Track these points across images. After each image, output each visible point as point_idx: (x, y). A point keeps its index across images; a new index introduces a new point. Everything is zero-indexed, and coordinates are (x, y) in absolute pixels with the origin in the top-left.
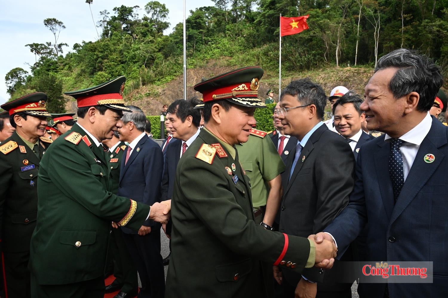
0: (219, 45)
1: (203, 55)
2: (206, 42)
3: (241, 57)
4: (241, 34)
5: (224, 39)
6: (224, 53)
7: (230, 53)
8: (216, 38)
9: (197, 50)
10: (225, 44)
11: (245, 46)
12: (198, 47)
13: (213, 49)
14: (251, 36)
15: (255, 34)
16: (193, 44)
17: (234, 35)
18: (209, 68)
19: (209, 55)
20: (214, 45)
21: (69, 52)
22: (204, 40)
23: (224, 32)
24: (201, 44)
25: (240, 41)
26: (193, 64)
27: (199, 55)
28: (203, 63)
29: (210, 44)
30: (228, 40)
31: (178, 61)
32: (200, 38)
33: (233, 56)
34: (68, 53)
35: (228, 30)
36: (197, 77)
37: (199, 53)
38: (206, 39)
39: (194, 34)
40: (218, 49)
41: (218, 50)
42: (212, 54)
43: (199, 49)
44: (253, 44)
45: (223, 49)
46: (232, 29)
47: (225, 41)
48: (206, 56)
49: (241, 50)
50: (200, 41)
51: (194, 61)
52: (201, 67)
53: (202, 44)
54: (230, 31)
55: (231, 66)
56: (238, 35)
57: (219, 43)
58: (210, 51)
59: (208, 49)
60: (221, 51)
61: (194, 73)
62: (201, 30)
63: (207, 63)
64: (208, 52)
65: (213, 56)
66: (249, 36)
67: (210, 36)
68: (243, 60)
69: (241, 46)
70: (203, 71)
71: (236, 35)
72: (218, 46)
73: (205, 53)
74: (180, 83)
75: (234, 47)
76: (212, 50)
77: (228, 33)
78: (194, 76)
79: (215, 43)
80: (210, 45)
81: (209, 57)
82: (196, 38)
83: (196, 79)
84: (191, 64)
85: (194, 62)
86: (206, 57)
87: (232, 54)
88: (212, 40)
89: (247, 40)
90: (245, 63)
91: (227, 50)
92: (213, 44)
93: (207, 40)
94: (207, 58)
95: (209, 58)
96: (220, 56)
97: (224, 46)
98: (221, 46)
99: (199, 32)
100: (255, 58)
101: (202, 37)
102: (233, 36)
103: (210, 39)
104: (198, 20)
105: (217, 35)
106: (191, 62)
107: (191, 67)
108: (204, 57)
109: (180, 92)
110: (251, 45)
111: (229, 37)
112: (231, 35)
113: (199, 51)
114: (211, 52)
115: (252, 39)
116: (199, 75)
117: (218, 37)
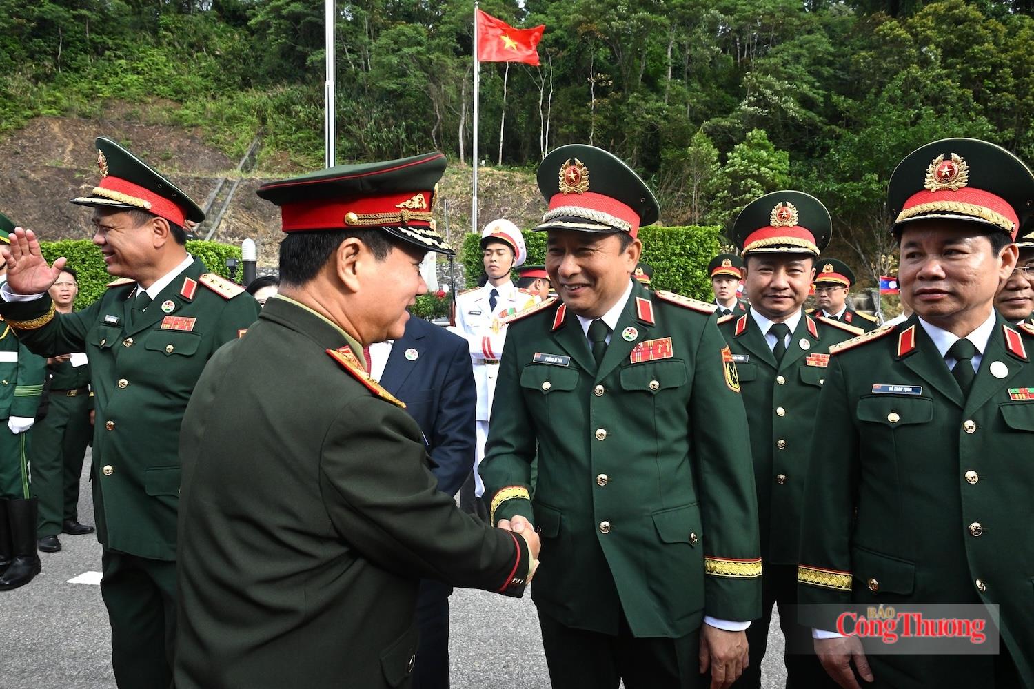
0: (141, 65)
1: (90, 82)
2: (98, 50)
3: (211, 105)
4: (207, 47)
5: (155, 51)
6: (155, 87)
7: (177, 92)
8: (128, 43)
9: (71, 69)
10: (157, 64)
11: (220, 80)
12: (72, 59)
13: (122, 72)
14: (235, 57)
15: (247, 55)
16: (54, 47)
17: (185, 46)
18: (113, 124)
19: (108, 87)
20: (123, 62)
22: (92, 40)
23: (155, 33)
24: (81, 50)
25: (203, 64)
26: (55, 103)
27: (76, 82)
28: (95, 107)
29: (110, 56)
30: (165, 56)
31: (6, 87)
32: (76, 32)
33: (186, 102)
35: (167, 29)
36: (76, 143)
37: (73, 75)
38: (99, 40)
39: (57, 17)
40: (138, 73)
41: (135, 77)
42: (119, 85)
43: (75, 65)
44: (244, 79)
45: (154, 77)
46: (177, 28)
47: (158, 56)
48: (98, 89)
49: (207, 89)
50: (78, 44)
51: (58, 94)
52: (85, 116)
53: (86, 53)
54: (172, 33)
55: (183, 128)
56: (196, 48)
57: (141, 60)
58: (110, 76)
59: (106, 71)
60: (147, 81)
61: (62, 129)
62: (84, 12)
63: (105, 106)
64: (105, 76)
65: (122, 92)
66: (231, 57)
67: (111, 34)
68: (218, 115)
69: (207, 77)
70: (95, 129)
71: (191, 46)
72: (135, 65)
73: (96, 78)
74: (17, 153)
75: (187, 77)
76: (116, 74)
77: (165, 36)
78: (65, 139)
79: (126, 56)
80: (109, 60)
81: (107, 92)
82: (64, 31)
83: (73, 151)
84: (49, 102)
85: (58, 98)
86: (98, 91)
87: (180, 95)
88: (118, 47)
89: (226, 65)
90: (225, 125)
91: (166, 83)
92: (120, 58)
93: (100, 43)
94: (102, 93)
95: (108, 95)
96: (145, 95)
97: (158, 69)
98: (146, 69)
99: (75, 17)
100: (253, 116)
101: (82, 32)
102: (183, 48)
103: (110, 43)
105: (133, 36)
106: (50, 99)
107: (50, 111)
108: (92, 89)
109: (22, 181)
110: (238, 79)
111: (171, 48)
112: (176, 44)
113: (77, 70)
114: (116, 80)
115: (241, 66)
116: (83, 140)
117: (133, 40)
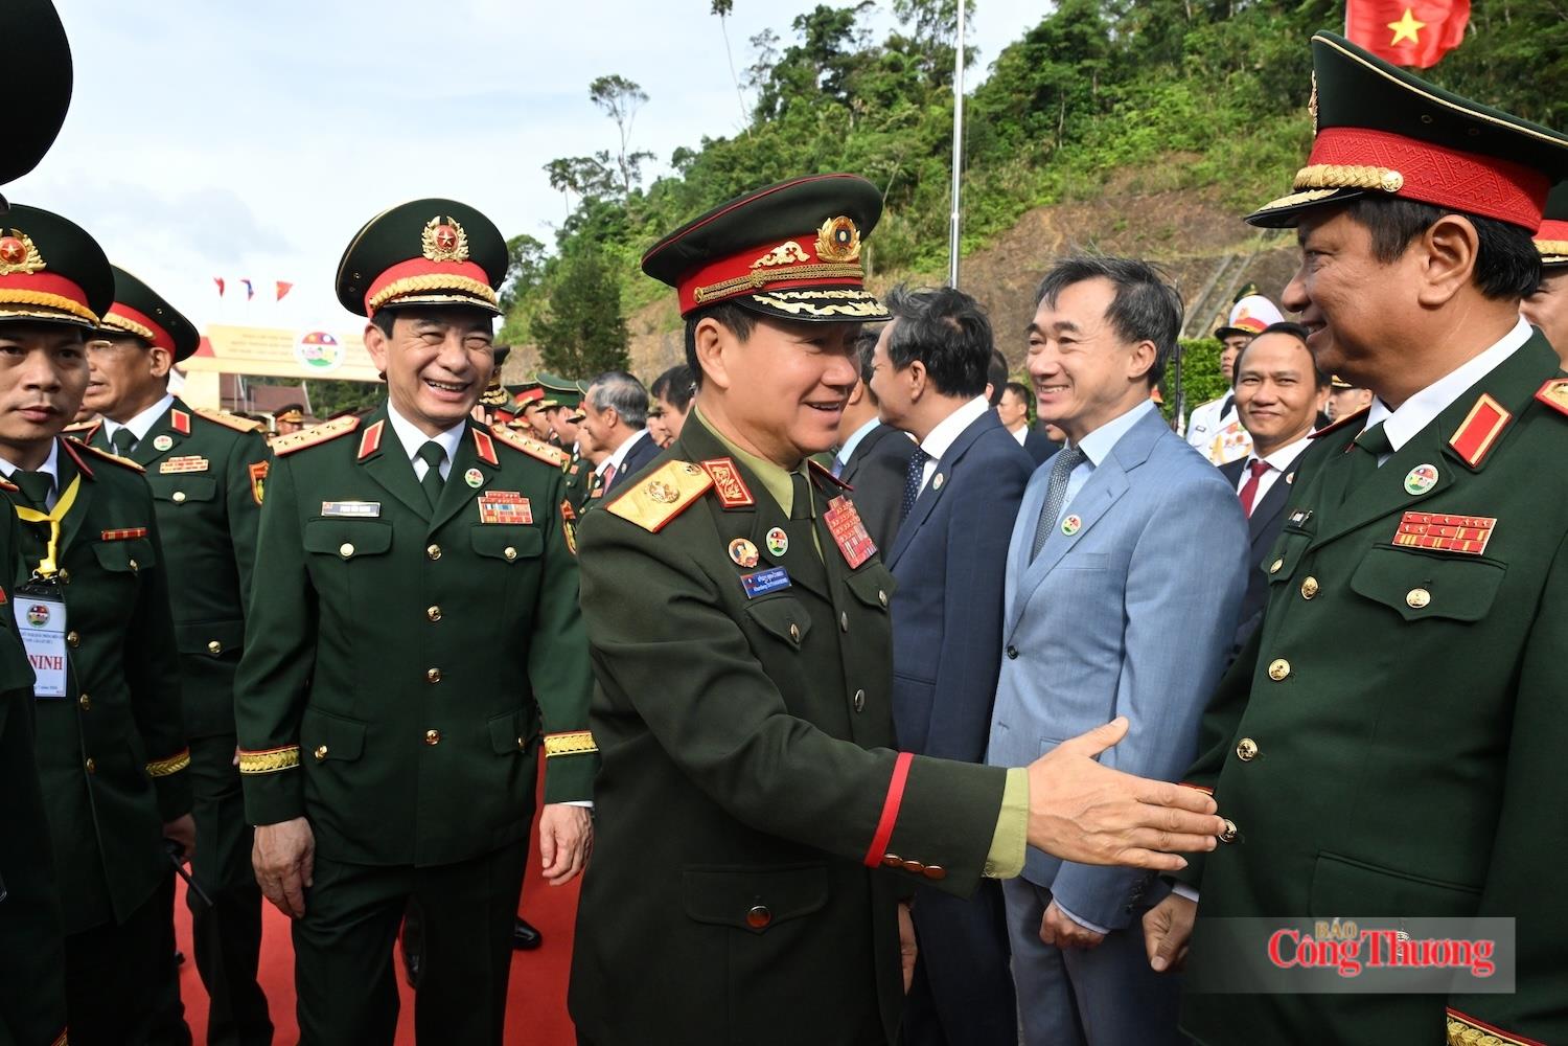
0: (1154, 113)
1: (1092, 152)
2: (1105, 106)
3: (1237, 149)
4: (1246, 59)
5: (1175, 88)
6: (1171, 138)
7: (1197, 139)
8: (1142, 85)
9: (1071, 138)
10: (1177, 105)
11: (1259, 107)
12: (1075, 127)
13: (1132, 128)
14: (1283, 65)
15: (1301, 56)
16: (1056, 117)
17: (1215, 68)
18: (1110, 201)
19: (1112, 153)
20: (1133, 114)
21: (659, 178)
22: (1099, 96)
23: (1177, 60)
24: (1085, 112)
25: (1237, 89)
26: (1051, 188)
27: (1077, 156)
28: (1090, 184)
29: (1119, 110)
30: (1189, 90)
31: (999, 181)
32: (1081, 91)
33: (1208, 150)
34: (655, 179)
35: (1193, 51)
36: (1065, 236)
37: (1075, 147)
38: (1107, 93)
39: (1060, 79)
40: (1152, 125)
41: (1147, 130)
42: (1127, 147)
43: (1076, 133)
44: (1292, 97)
45: (1171, 124)
46: (1208, 45)
47: (1179, 93)
48: (1101, 158)
49: (1239, 123)
50: (1083, 104)
51: (1055, 176)
52: (1079, 198)
53: (1091, 113)
54: (1200, 54)
55: (1196, 189)
56: (1230, 67)
57: (1154, 105)
58: (1117, 137)
59: (1112, 132)
60: (1161, 132)
61: (1053, 220)
62: (1087, 63)
63: (1104, 181)
64: (1110, 139)
65: (1130, 155)
66: (1276, 67)
67: (1120, 80)
68: (1245, 161)
69: (1241, 106)
70: (1088, 213)
71: (1224, 66)
72: (1148, 114)
73: (1100, 144)
74: (1003, 259)
75: (1213, 114)
76: (1124, 133)
77: (1190, 62)
78: (1054, 233)
79: (1137, 104)
80: (1118, 115)
81: (1111, 158)
82: (1067, 93)
83: (1061, 245)
84: (1045, 188)
85: (1055, 182)
86: (1102, 160)
87: (1201, 142)
88: (1129, 95)
89: (1269, 82)
90: (1253, 173)
91: (1184, 129)
92: (1129, 109)
93: (1108, 97)
94: (1105, 162)
95: (1113, 164)
96: (1157, 152)
97: (1175, 113)
98: (1161, 116)
99: (1080, 72)
100: (1294, 150)
101: (1089, 89)
102: (1211, 72)
103: (1120, 92)
104: (1077, 28)
105: (1152, 74)
106: (1045, 184)
107: (1044, 200)
108: (1094, 160)
109: (998, 293)
110: (1284, 98)
111: (1196, 77)
112: (1203, 69)
113: (1078, 141)
114: (1123, 140)
115: (1290, 77)
116: (1073, 230)
117: (1151, 79)
